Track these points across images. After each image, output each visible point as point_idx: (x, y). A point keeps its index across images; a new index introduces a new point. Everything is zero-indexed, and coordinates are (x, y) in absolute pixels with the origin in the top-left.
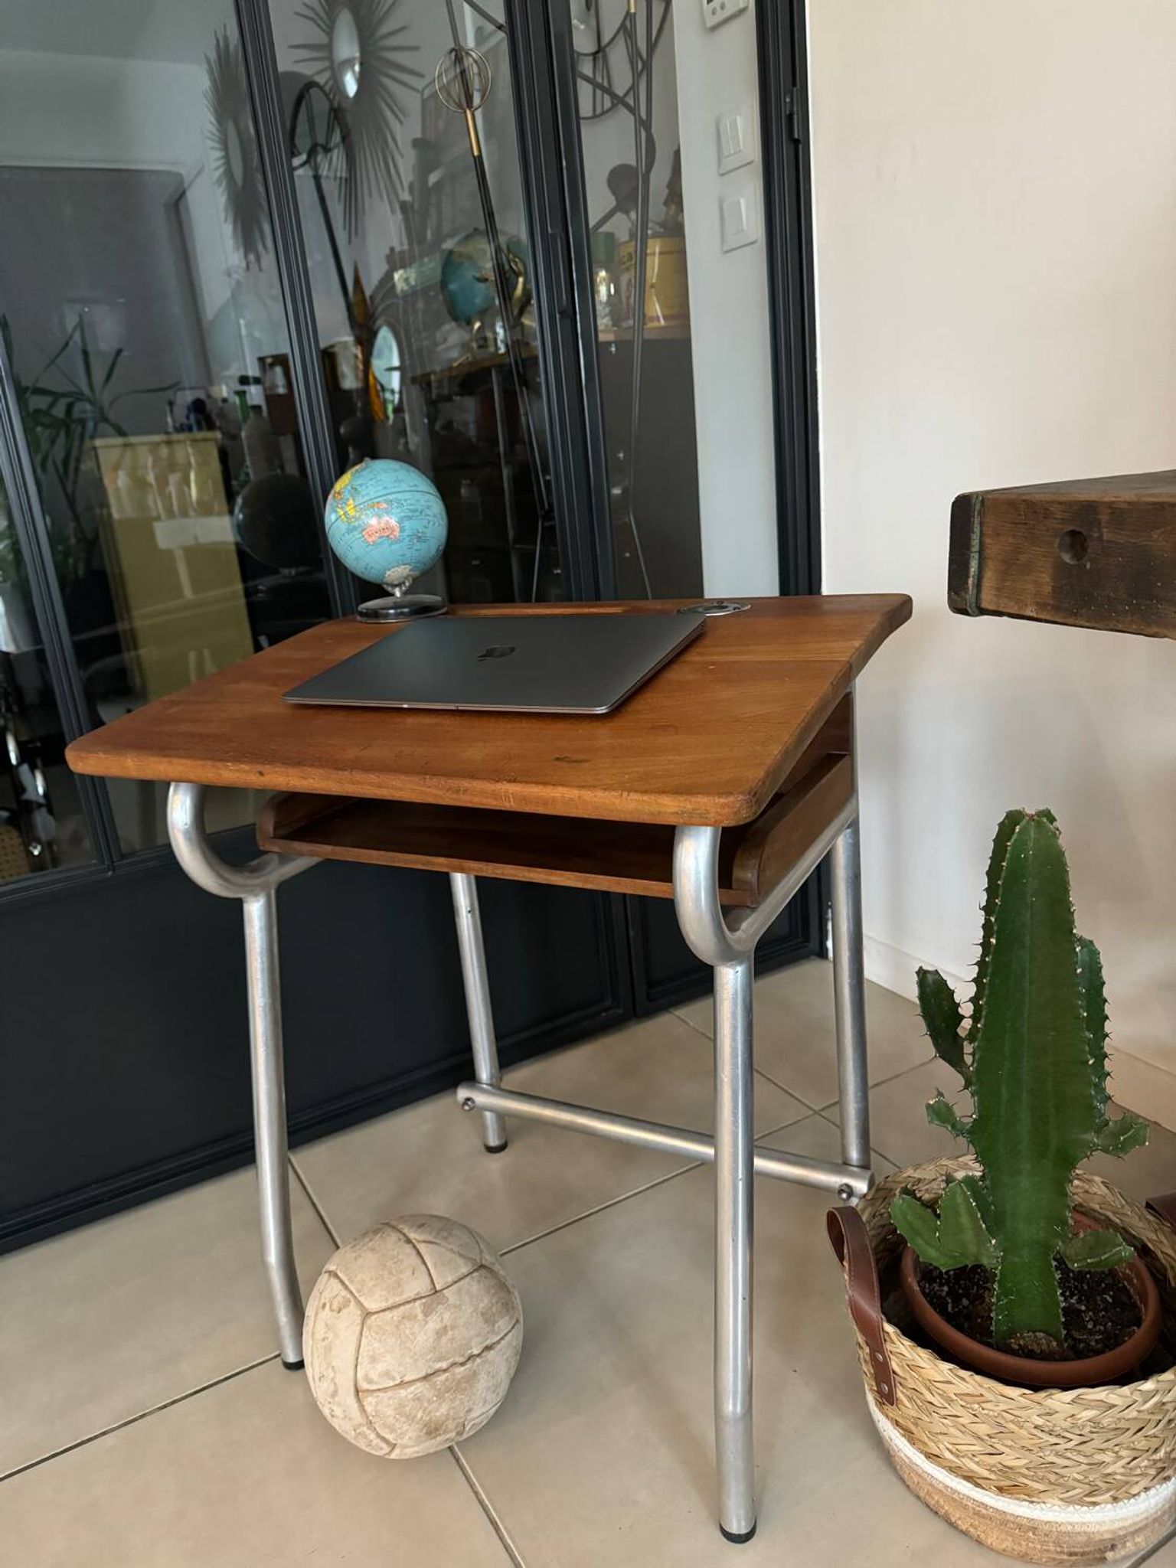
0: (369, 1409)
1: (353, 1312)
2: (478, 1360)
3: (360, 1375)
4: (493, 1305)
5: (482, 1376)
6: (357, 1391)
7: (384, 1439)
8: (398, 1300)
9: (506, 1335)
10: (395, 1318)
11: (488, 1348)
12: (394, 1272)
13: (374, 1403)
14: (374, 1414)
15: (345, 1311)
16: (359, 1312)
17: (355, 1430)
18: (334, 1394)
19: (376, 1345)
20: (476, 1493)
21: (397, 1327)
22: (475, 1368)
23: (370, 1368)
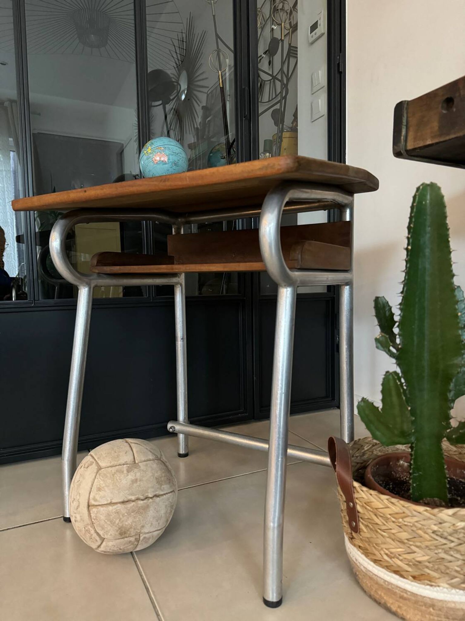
0: (92, 515)
1: (94, 466)
2: (151, 500)
3: (91, 496)
4: (162, 476)
5: (152, 508)
6: (89, 506)
7: (98, 534)
8: (116, 463)
9: (167, 494)
10: (112, 471)
11: (157, 496)
12: (117, 452)
13: (96, 512)
14: (95, 518)
15: (90, 467)
16: (97, 467)
17: (85, 528)
18: (78, 506)
19: (102, 482)
20: (141, 576)
21: (113, 475)
22: (148, 503)
23: (97, 494)
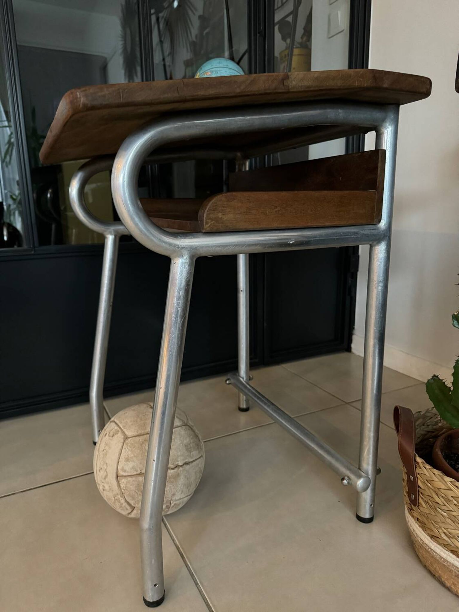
0: (122, 486)
1: (120, 436)
2: (181, 468)
3: (119, 467)
4: (191, 443)
5: (182, 477)
6: (117, 476)
7: (128, 503)
8: (143, 432)
9: (196, 460)
10: (140, 440)
11: (186, 464)
12: (143, 420)
13: (125, 483)
14: (124, 488)
15: (116, 436)
16: (123, 437)
17: (114, 497)
18: (106, 477)
19: (130, 453)
20: (173, 540)
21: (141, 445)
22: (179, 472)
23: (125, 465)
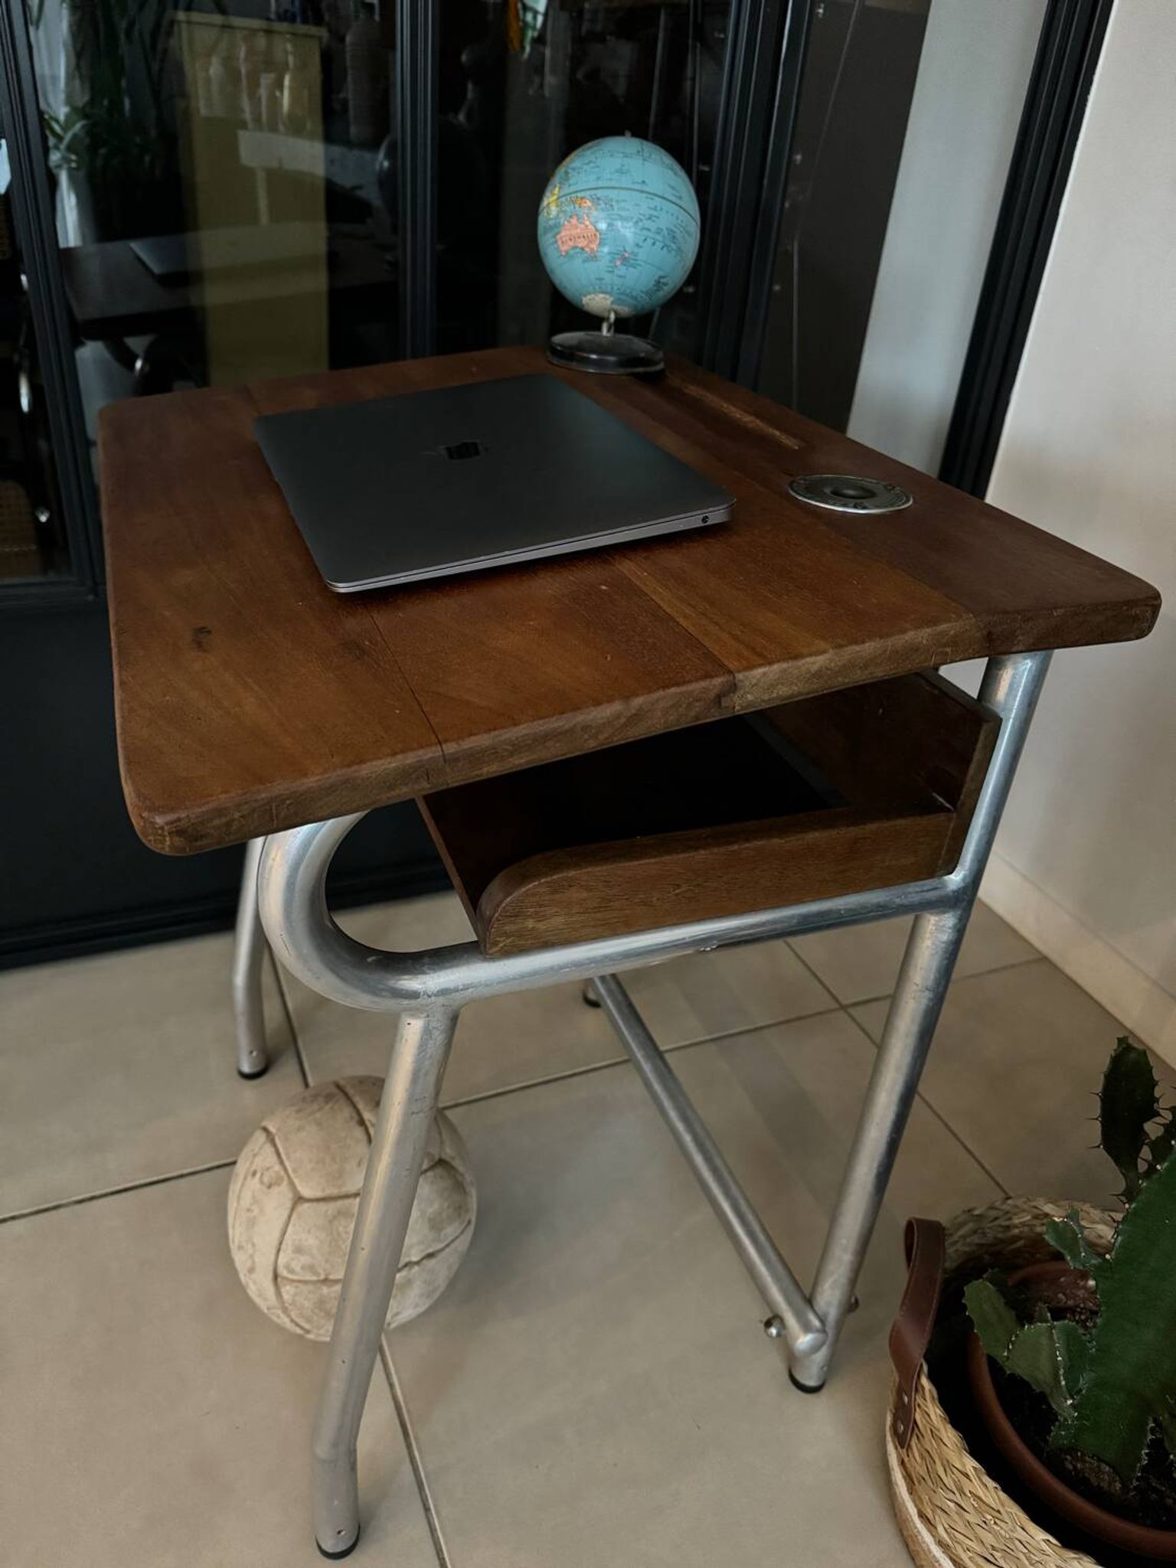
0: (286, 1297)
2: (416, 1268)
3: (280, 1260)
4: (443, 1210)
5: (418, 1283)
6: (276, 1276)
7: (297, 1324)
8: (335, 1192)
9: (453, 1241)
10: (329, 1211)
11: (430, 1256)
12: (338, 1159)
13: (292, 1292)
14: (290, 1301)
15: (275, 1190)
16: (291, 1195)
19: (304, 1235)
21: (331, 1222)
22: (414, 1273)
23: (293, 1259)
